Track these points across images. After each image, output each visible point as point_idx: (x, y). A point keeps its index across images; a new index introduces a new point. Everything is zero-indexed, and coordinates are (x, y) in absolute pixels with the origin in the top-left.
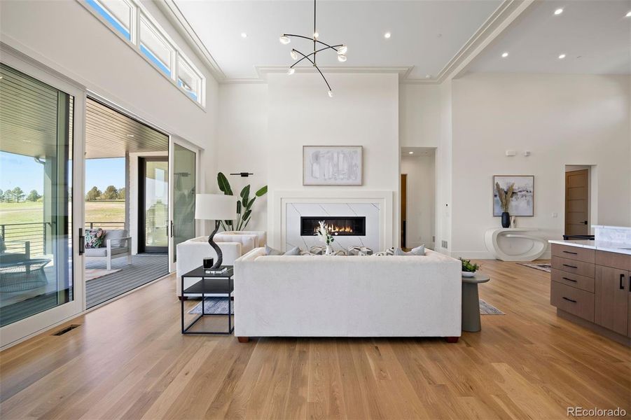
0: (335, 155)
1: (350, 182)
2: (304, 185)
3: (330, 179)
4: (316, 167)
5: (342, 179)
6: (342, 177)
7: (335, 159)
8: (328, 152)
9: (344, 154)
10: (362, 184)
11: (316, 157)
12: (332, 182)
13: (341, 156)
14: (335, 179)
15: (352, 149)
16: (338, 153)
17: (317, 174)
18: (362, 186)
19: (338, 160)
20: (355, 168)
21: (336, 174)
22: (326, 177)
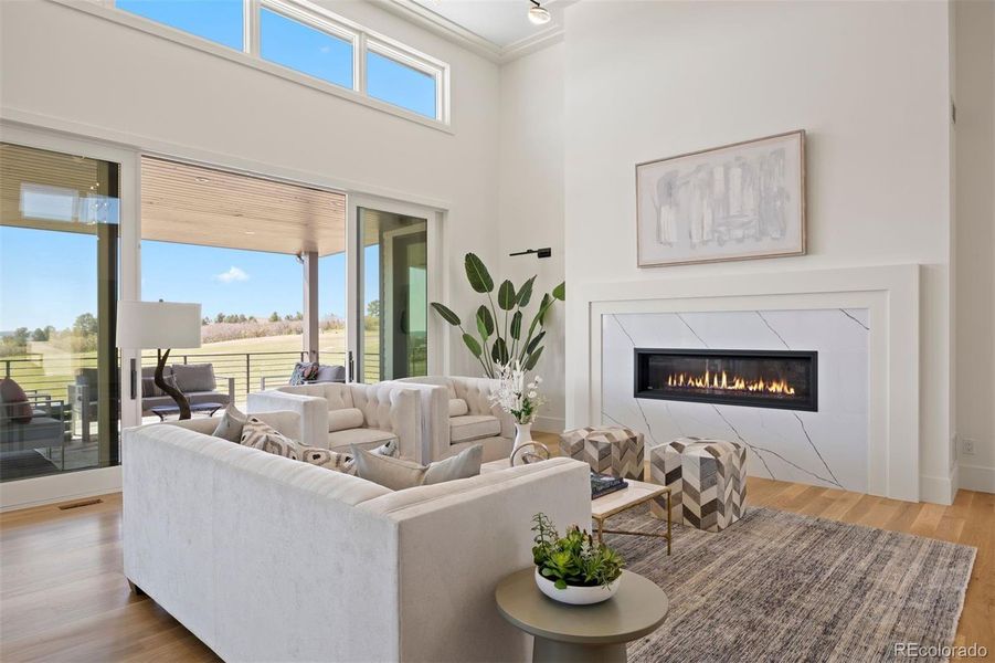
0: (719, 174)
1: (765, 246)
2: (639, 266)
3: (705, 243)
4: (668, 215)
5: (740, 241)
6: (739, 233)
7: (719, 186)
8: (699, 168)
9: (743, 165)
10: (807, 249)
11: (669, 188)
12: (713, 251)
13: (736, 172)
14: (721, 243)
15: (768, 148)
16: (727, 169)
17: (671, 234)
18: (806, 254)
19: (727, 188)
20: (779, 203)
21: (722, 229)
22: (695, 240)
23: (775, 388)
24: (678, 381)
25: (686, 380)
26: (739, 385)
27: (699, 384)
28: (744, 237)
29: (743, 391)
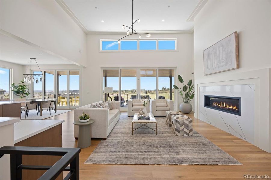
0: (218, 49)
1: (228, 67)
2: (204, 75)
3: (216, 68)
4: (209, 62)
5: (222, 66)
7: (218, 53)
8: (214, 49)
9: (222, 46)
11: (209, 55)
13: (221, 48)
14: (219, 67)
15: (228, 39)
16: (219, 47)
17: (209, 66)
18: (239, 68)
19: (219, 53)
20: (230, 55)
21: (219, 64)
22: (214, 67)
23: (234, 108)
24: (215, 104)
25: (217, 104)
26: (228, 107)
27: (220, 106)
28: (223, 65)
29: (228, 108)
